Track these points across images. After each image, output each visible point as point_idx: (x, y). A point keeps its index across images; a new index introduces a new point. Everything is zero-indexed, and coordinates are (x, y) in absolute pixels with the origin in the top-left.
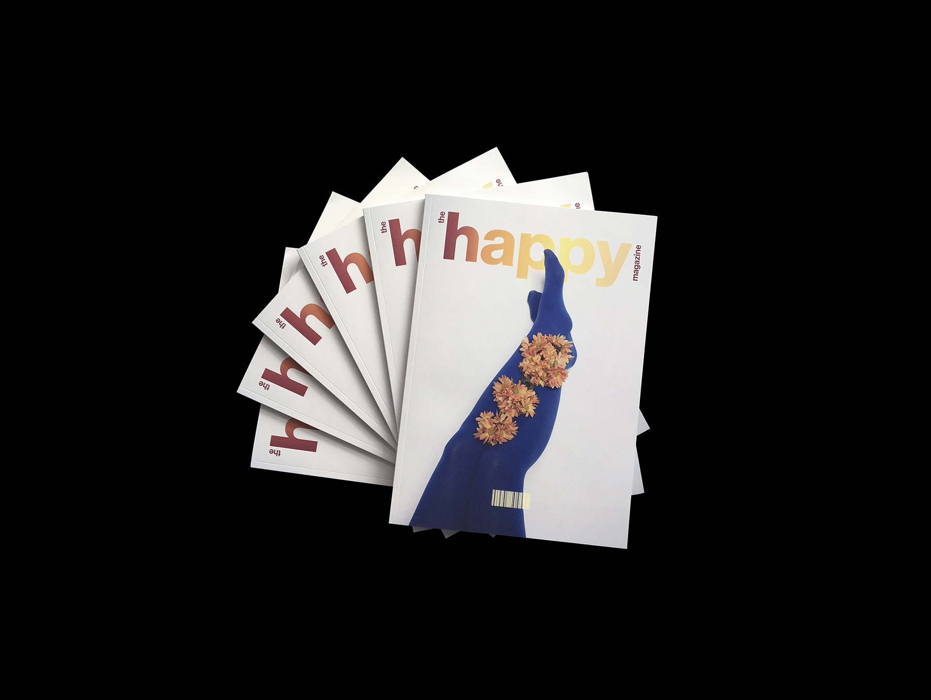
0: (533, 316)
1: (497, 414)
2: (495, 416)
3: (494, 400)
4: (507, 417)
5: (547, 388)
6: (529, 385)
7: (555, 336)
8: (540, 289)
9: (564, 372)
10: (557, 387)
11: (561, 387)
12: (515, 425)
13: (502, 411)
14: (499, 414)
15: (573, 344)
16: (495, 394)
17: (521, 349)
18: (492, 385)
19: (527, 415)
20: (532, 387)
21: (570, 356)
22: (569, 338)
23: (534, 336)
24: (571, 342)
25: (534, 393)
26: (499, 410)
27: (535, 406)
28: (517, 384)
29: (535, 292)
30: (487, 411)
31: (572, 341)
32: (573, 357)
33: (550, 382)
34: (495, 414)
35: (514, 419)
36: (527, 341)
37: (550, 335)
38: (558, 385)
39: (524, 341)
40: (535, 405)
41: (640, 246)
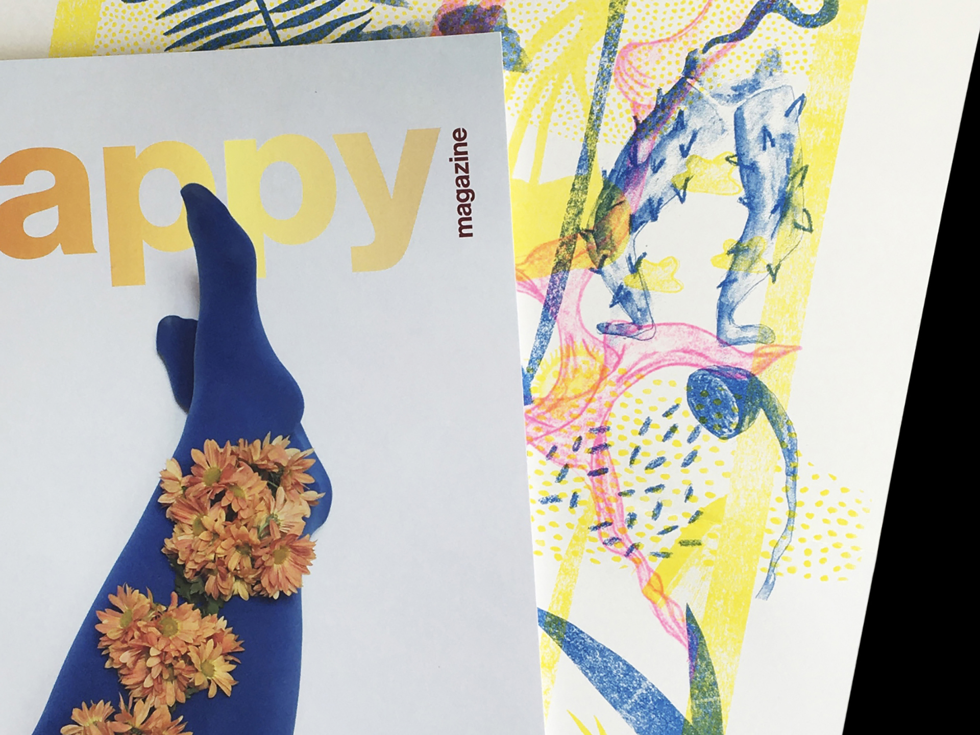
0: (183, 395)
1: (122, 705)
2: (118, 711)
3: (108, 665)
4: (153, 709)
5: (260, 599)
6: (203, 603)
7: (257, 442)
8: (188, 310)
9: (301, 544)
10: (289, 594)
11: (299, 590)
12: (183, 726)
13: (136, 693)
14: (126, 703)
15: (314, 456)
16: (107, 647)
17: (163, 499)
18: (92, 620)
19: (212, 692)
20: (213, 606)
21: (313, 495)
22: (298, 440)
23: (196, 454)
24: (308, 452)
25: (222, 623)
26: (126, 692)
27: (232, 662)
28: (168, 603)
29: (175, 319)
30: (90, 699)
31: (311, 447)
32: (322, 495)
33: (265, 582)
34: (115, 705)
35: (176, 710)
36: (175, 470)
37: (241, 441)
38: (290, 586)
39: (167, 475)
40: (231, 658)
41: (464, 131)
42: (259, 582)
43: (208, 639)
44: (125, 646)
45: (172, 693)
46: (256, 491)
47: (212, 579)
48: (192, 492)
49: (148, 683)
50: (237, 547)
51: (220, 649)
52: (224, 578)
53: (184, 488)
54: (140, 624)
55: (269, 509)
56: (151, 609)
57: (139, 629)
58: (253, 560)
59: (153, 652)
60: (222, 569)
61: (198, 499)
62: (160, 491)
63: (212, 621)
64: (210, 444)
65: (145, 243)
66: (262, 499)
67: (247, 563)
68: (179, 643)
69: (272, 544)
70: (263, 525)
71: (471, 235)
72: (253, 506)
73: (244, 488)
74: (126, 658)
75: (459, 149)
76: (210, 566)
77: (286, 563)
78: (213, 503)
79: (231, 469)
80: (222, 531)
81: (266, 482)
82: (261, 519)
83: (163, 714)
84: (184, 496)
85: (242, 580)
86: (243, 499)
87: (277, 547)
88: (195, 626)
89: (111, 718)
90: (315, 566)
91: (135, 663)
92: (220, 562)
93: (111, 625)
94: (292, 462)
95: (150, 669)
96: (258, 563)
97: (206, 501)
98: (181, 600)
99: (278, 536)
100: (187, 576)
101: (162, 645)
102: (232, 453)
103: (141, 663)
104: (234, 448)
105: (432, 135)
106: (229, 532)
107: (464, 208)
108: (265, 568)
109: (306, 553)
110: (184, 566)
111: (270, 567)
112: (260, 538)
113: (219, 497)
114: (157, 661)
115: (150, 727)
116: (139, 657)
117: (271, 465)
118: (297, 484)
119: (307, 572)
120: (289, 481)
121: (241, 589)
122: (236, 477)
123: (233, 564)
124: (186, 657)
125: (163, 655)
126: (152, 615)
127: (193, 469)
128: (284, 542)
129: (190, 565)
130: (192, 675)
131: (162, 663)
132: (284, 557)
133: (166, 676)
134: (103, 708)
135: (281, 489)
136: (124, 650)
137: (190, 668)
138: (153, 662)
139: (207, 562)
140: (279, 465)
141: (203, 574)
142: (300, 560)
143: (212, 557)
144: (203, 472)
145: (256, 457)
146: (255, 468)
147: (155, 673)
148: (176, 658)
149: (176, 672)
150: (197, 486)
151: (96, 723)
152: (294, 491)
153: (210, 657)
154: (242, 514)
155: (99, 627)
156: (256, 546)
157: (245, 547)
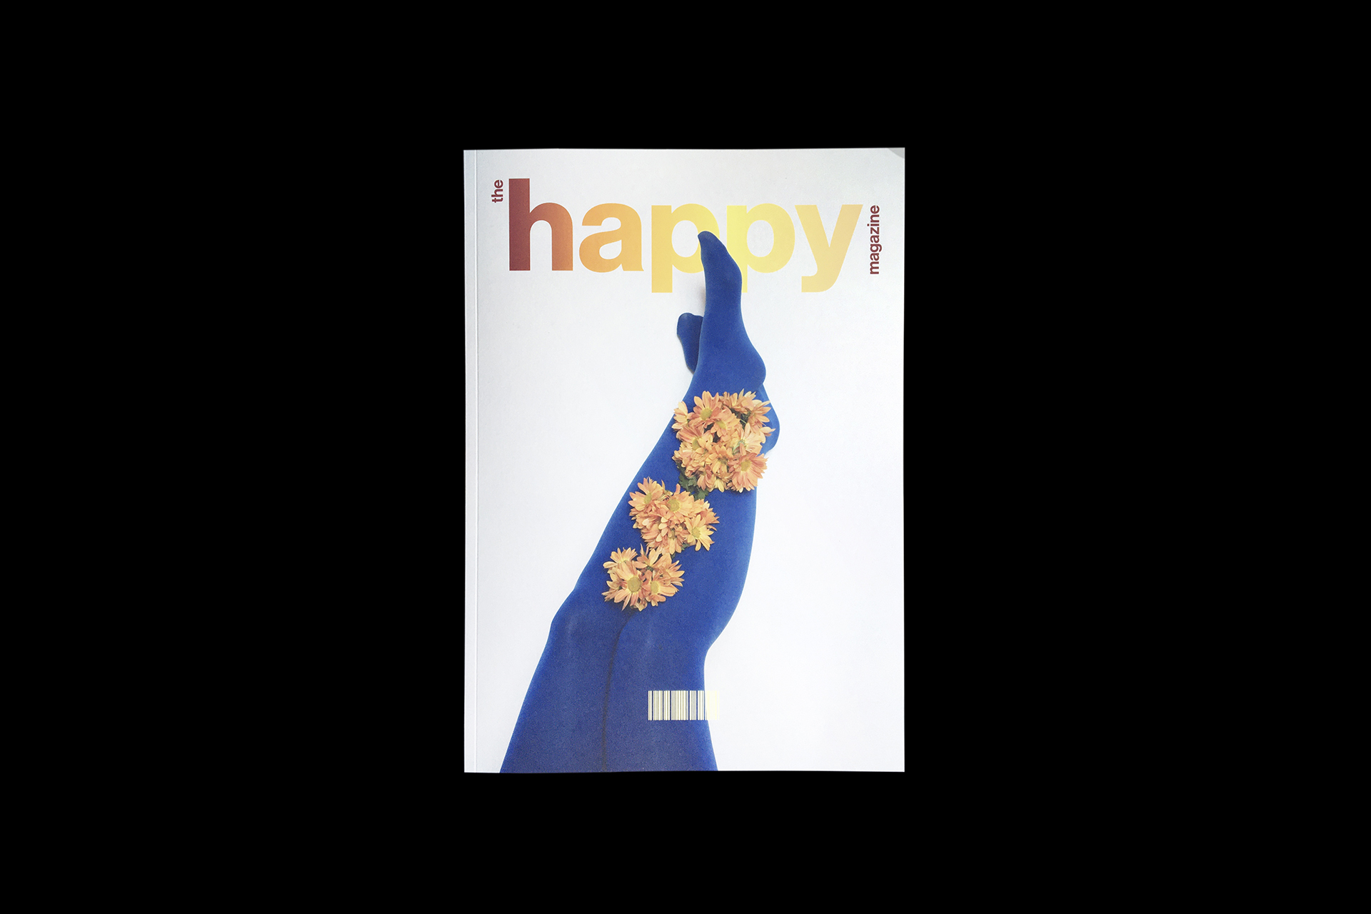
0: (691, 361)
1: (642, 552)
2: (639, 555)
3: (635, 526)
4: (661, 555)
5: (731, 492)
6: (695, 491)
7: (735, 395)
8: (698, 310)
9: (758, 459)
10: (749, 490)
11: (755, 488)
12: (679, 567)
13: (651, 545)
14: (645, 550)
15: (770, 405)
16: (635, 516)
17: (675, 426)
18: (627, 498)
19: (698, 548)
20: (702, 494)
21: (768, 429)
22: (761, 395)
23: (697, 399)
24: (767, 403)
25: (707, 505)
26: (645, 544)
27: (711, 530)
28: (674, 491)
29: (689, 315)
30: (623, 546)
31: (768, 400)
32: (774, 430)
33: (734, 481)
34: (638, 551)
35: (675, 557)
36: (684, 408)
37: (725, 393)
38: (750, 485)
39: (678, 412)
40: (711, 527)
41: (877, 207)
42: (731, 481)
43: (698, 514)
44: (646, 515)
45: (673, 546)
46: (733, 425)
47: (702, 477)
48: (693, 423)
49: (659, 539)
50: (719, 459)
51: (704, 521)
52: (709, 477)
53: (689, 420)
54: (656, 502)
55: (740, 436)
56: (664, 493)
57: (655, 505)
58: (728, 467)
59: (663, 520)
60: (709, 472)
61: (697, 427)
62: (673, 421)
63: (701, 503)
64: (706, 394)
65: (673, 267)
66: (736, 430)
67: (724, 469)
68: (679, 516)
69: (741, 458)
70: (735, 446)
71: (878, 273)
72: (730, 434)
73: (725, 423)
74: (646, 522)
75: (874, 219)
76: (701, 469)
77: (748, 471)
78: (706, 430)
79: (718, 410)
80: (710, 448)
81: (739, 420)
82: (735, 443)
83: (667, 559)
84: (688, 425)
85: (721, 479)
86: (725, 429)
87: (743, 461)
88: (690, 506)
89: (635, 559)
90: (766, 473)
91: (651, 526)
92: (708, 467)
93: (638, 502)
94: (756, 409)
95: (660, 530)
96: (731, 469)
97: (701, 429)
98: (683, 489)
99: (745, 454)
100: (686, 475)
101: (669, 516)
102: (720, 401)
103: (655, 526)
104: (721, 397)
105: (857, 209)
106: (714, 449)
107: (875, 256)
108: (734, 472)
109: (761, 465)
110: (685, 468)
111: (738, 473)
112: (733, 454)
113: (710, 427)
114: (665, 526)
115: (659, 566)
116: (654, 522)
117: (743, 409)
118: (759, 422)
119: (761, 477)
120: (753, 421)
121: (720, 486)
122: (721, 415)
123: (715, 469)
124: (683, 525)
125: (669, 522)
126: (664, 497)
127: (695, 409)
128: (748, 458)
129: (689, 468)
130: (686, 536)
131: (668, 527)
132: (747, 467)
133: (670, 535)
134: (630, 553)
135: (748, 425)
136: (646, 517)
137: (685, 531)
138: (663, 526)
139: (699, 467)
140: (748, 410)
141: (696, 474)
142: (757, 469)
143: (703, 464)
144: (701, 411)
145: (734, 404)
146: (733, 411)
147: (663, 533)
148: (677, 525)
149: (676, 534)
150: (696, 420)
151: (625, 562)
152: (756, 426)
153: (698, 526)
154: (723, 439)
155: (630, 503)
156: (731, 459)
157: (724, 459)
